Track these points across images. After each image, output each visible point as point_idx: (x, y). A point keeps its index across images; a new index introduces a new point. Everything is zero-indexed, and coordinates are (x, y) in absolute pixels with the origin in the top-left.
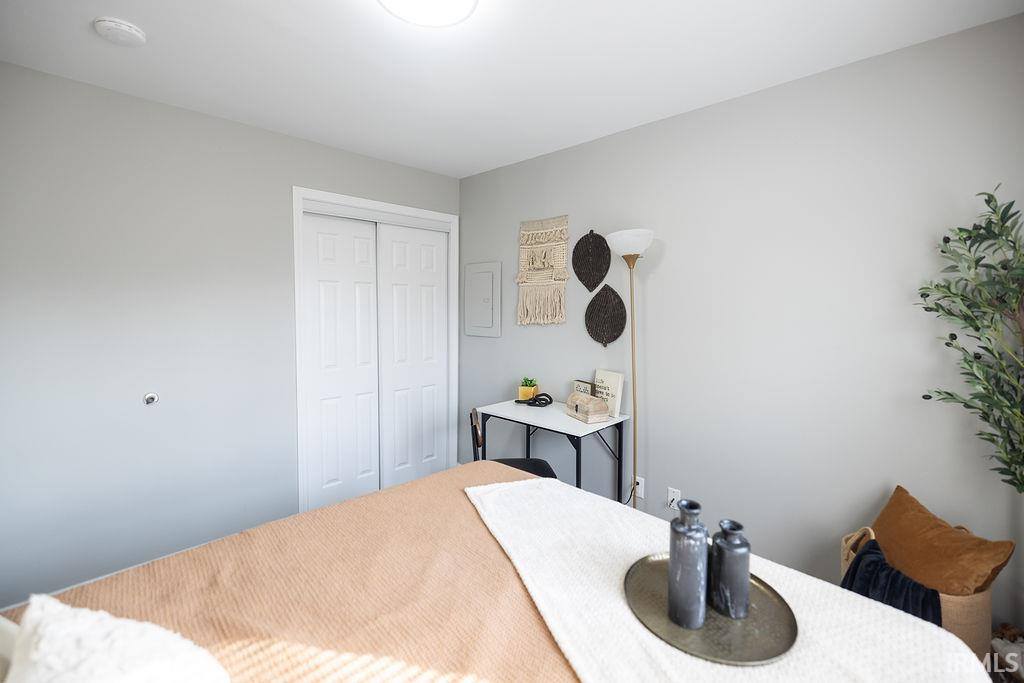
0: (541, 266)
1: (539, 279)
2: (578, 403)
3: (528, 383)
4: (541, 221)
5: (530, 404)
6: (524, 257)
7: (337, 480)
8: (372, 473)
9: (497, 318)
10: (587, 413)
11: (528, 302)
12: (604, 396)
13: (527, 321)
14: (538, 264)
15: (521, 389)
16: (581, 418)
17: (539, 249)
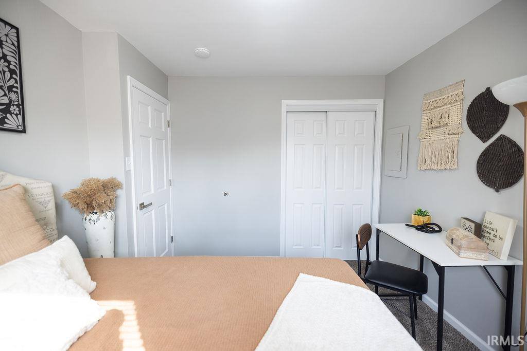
0: (437, 125)
1: (435, 135)
2: (454, 236)
3: (421, 213)
4: (440, 90)
5: (417, 229)
6: (425, 120)
7: (300, 245)
8: (320, 247)
9: (405, 164)
10: (460, 247)
11: (426, 153)
12: (491, 237)
13: (425, 167)
14: (435, 124)
15: (414, 216)
16: (455, 249)
17: (437, 112)
